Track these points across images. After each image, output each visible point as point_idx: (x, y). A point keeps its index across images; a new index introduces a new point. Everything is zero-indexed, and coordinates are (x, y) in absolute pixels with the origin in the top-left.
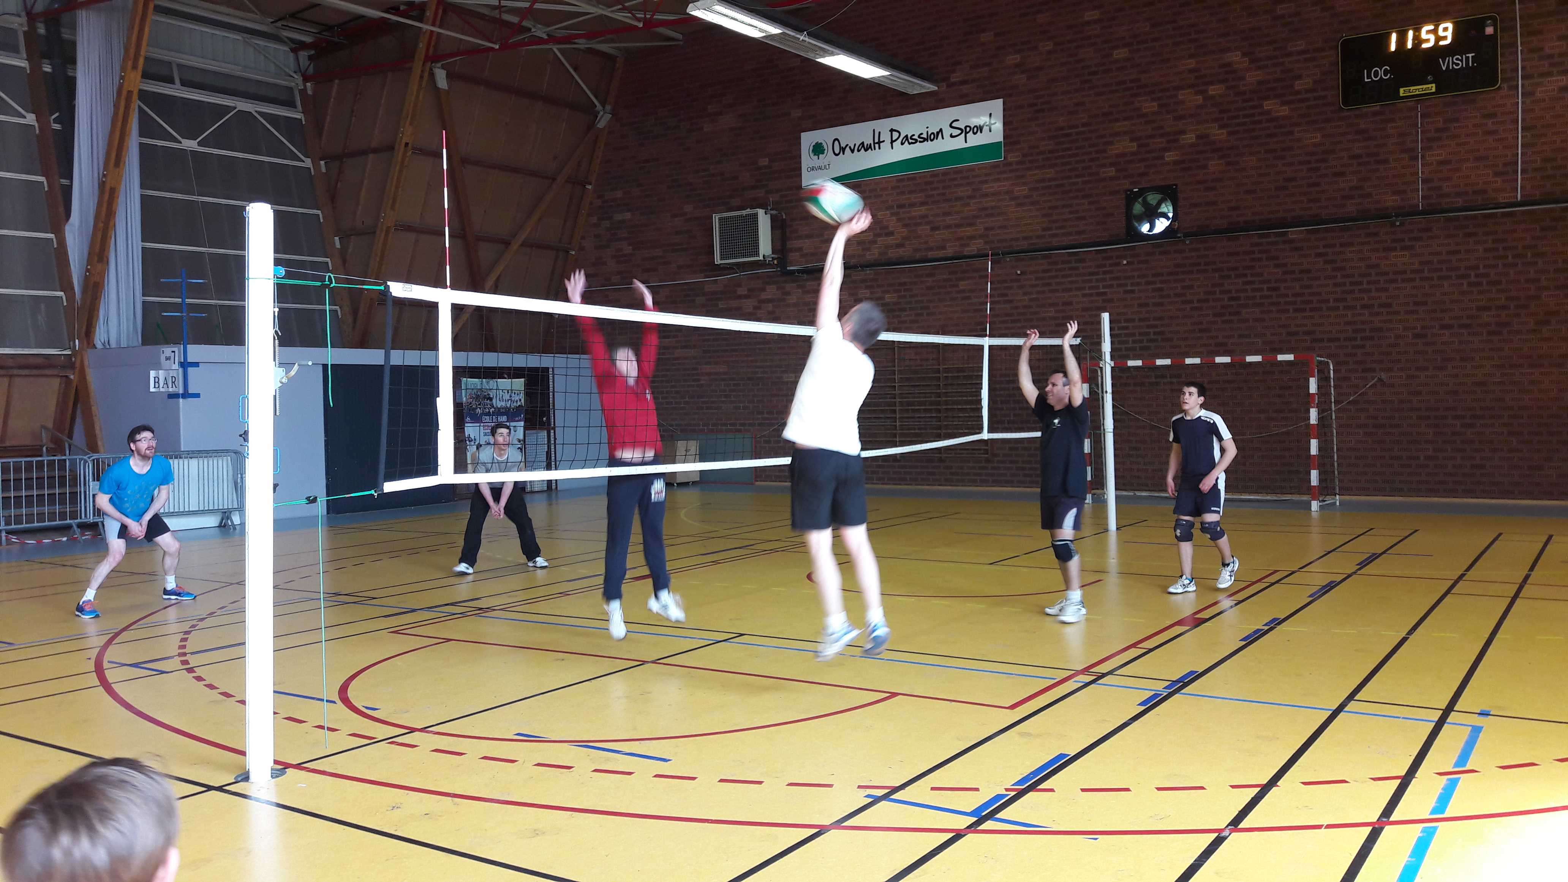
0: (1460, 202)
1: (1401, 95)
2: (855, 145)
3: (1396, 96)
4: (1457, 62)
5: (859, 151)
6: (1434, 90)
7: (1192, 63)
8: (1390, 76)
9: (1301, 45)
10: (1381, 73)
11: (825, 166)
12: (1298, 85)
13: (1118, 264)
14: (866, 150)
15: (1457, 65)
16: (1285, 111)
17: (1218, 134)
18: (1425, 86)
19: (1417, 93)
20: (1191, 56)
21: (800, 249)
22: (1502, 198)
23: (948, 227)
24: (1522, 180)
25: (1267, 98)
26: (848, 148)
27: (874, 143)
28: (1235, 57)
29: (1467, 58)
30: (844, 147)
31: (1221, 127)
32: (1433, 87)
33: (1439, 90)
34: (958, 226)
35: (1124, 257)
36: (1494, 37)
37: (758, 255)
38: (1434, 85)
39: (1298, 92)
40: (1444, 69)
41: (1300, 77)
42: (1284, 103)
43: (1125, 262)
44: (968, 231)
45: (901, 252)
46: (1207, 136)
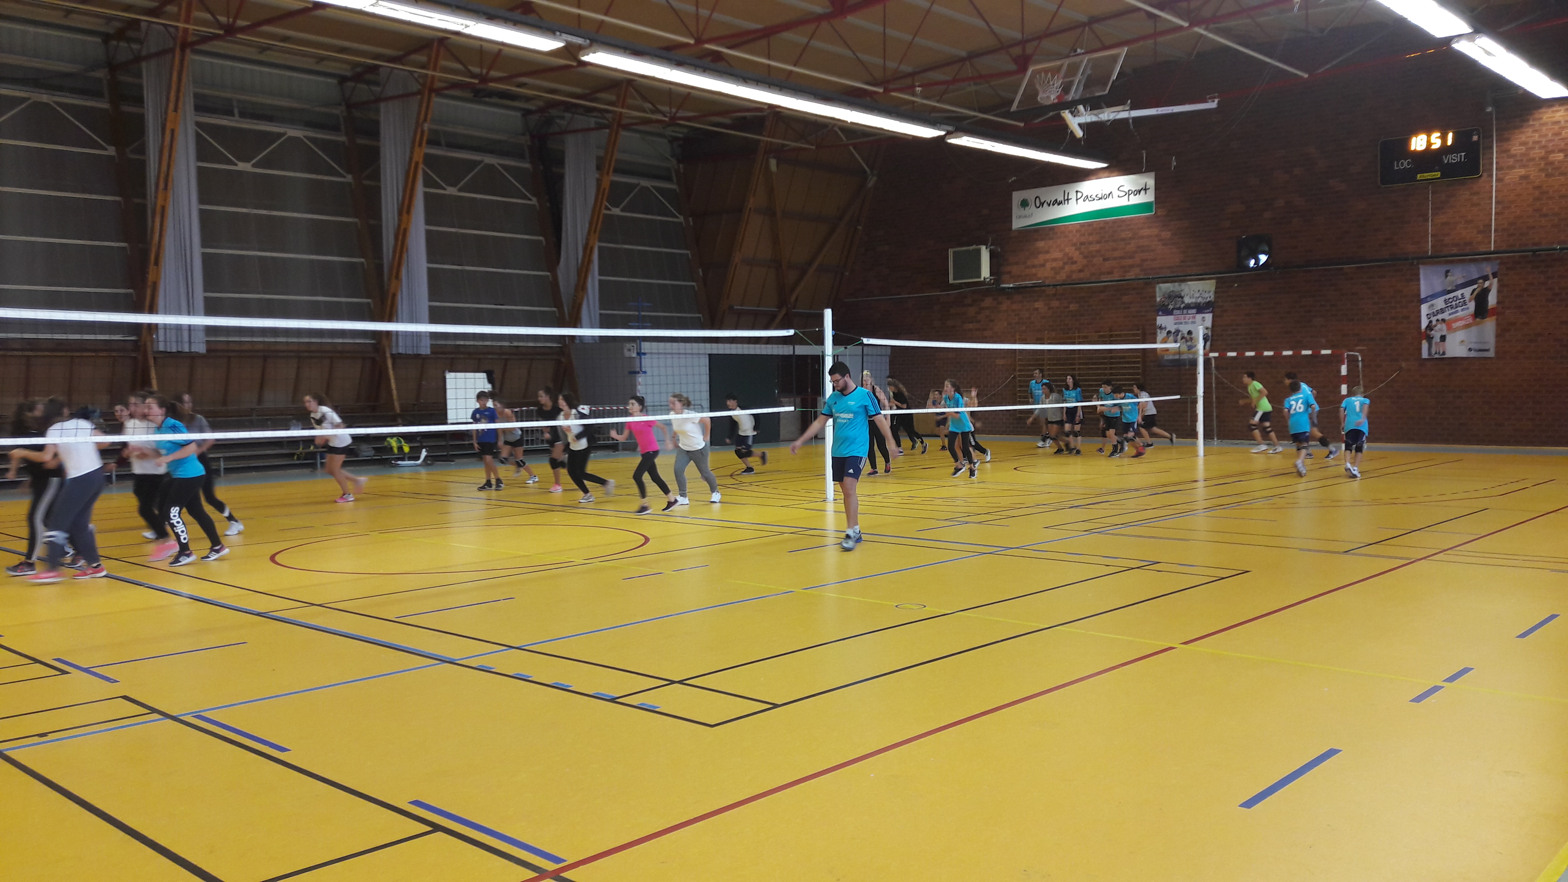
0: (1455, 251)
1: (1418, 179)
2: (1051, 202)
3: (1414, 179)
4: (1454, 158)
5: (1053, 205)
6: (1439, 176)
7: (1282, 153)
8: (1411, 167)
10: (1405, 163)
11: (1029, 216)
12: (1352, 170)
13: (1232, 286)
14: (1059, 204)
15: (1454, 160)
16: (1343, 187)
17: (1299, 201)
18: (1433, 174)
19: (1429, 178)
21: (1009, 273)
22: (1482, 249)
23: (1115, 259)
24: (1495, 236)
25: (1331, 178)
26: (1046, 203)
27: (1065, 201)
28: (1311, 149)
29: (1461, 156)
30: (1043, 202)
31: (1301, 196)
32: (1438, 174)
33: (1442, 177)
34: (1121, 258)
35: (1237, 282)
36: (1477, 143)
37: (980, 277)
38: (1439, 173)
39: (1352, 175)
40: (1446, 162)
41: (1353, 165)
42: (1342, 182)
43: (1236, 285)
44: (1130, 262)
45: (1082, 275)
46: (1291, 202)
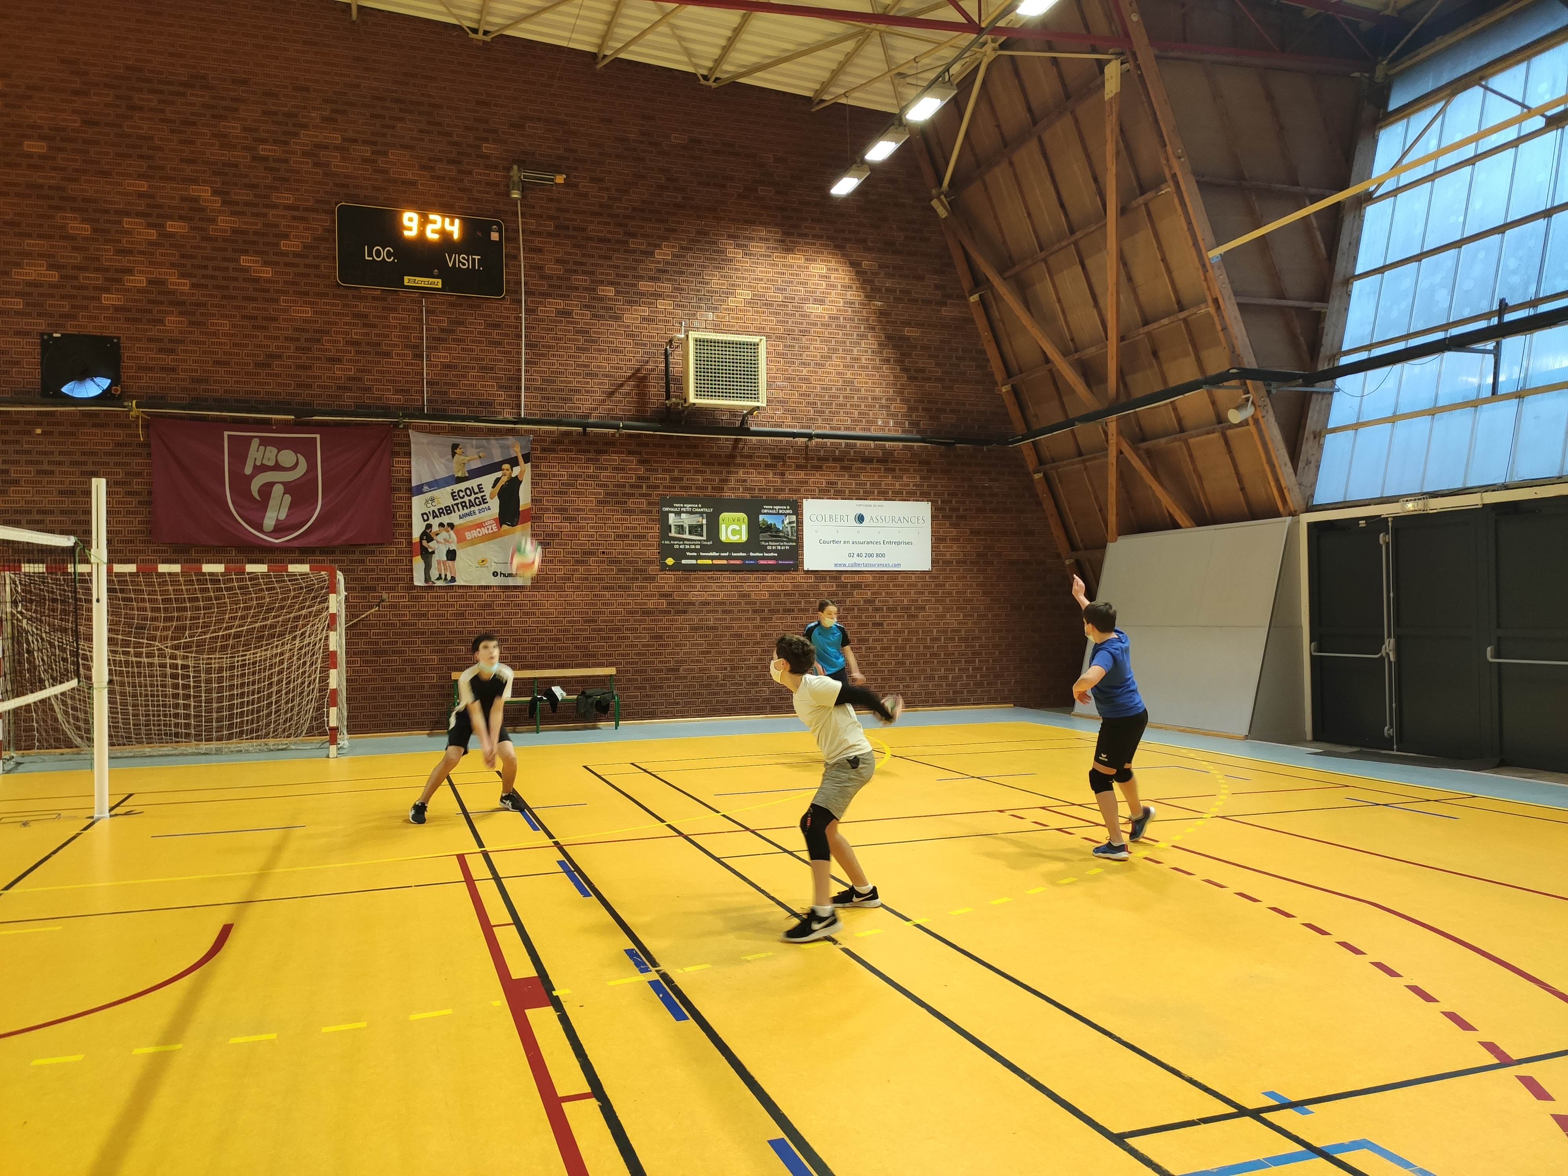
0: (466, 411)
1: (406, 284)
3: (400, 283)
4: (463, 262)
6: (440, 286)
7: (143, 186)
8: (394, 260)
9: (288, 198)
10: (384, 254)
12: (284, 245)
13: (30, 433)
16: (267, 273)
17: (179, 284)
18: (431, 280)
19: (422, 285)
20: (141, 176)
22: (506, 413)
24: (526, 397)
25: (246, 252)
28: (204, 193)
29: (473, 260)
31: (182, 275)
32: (438, 283)
33: (445, 287)
35: (39, 424)
36: (499, 244)
38: (440, 281)
39: (285, 254)
40: (450, 265)
41: (286, 236)
42: (266, 263)
43: (39, 431)
46: (163, 283)
